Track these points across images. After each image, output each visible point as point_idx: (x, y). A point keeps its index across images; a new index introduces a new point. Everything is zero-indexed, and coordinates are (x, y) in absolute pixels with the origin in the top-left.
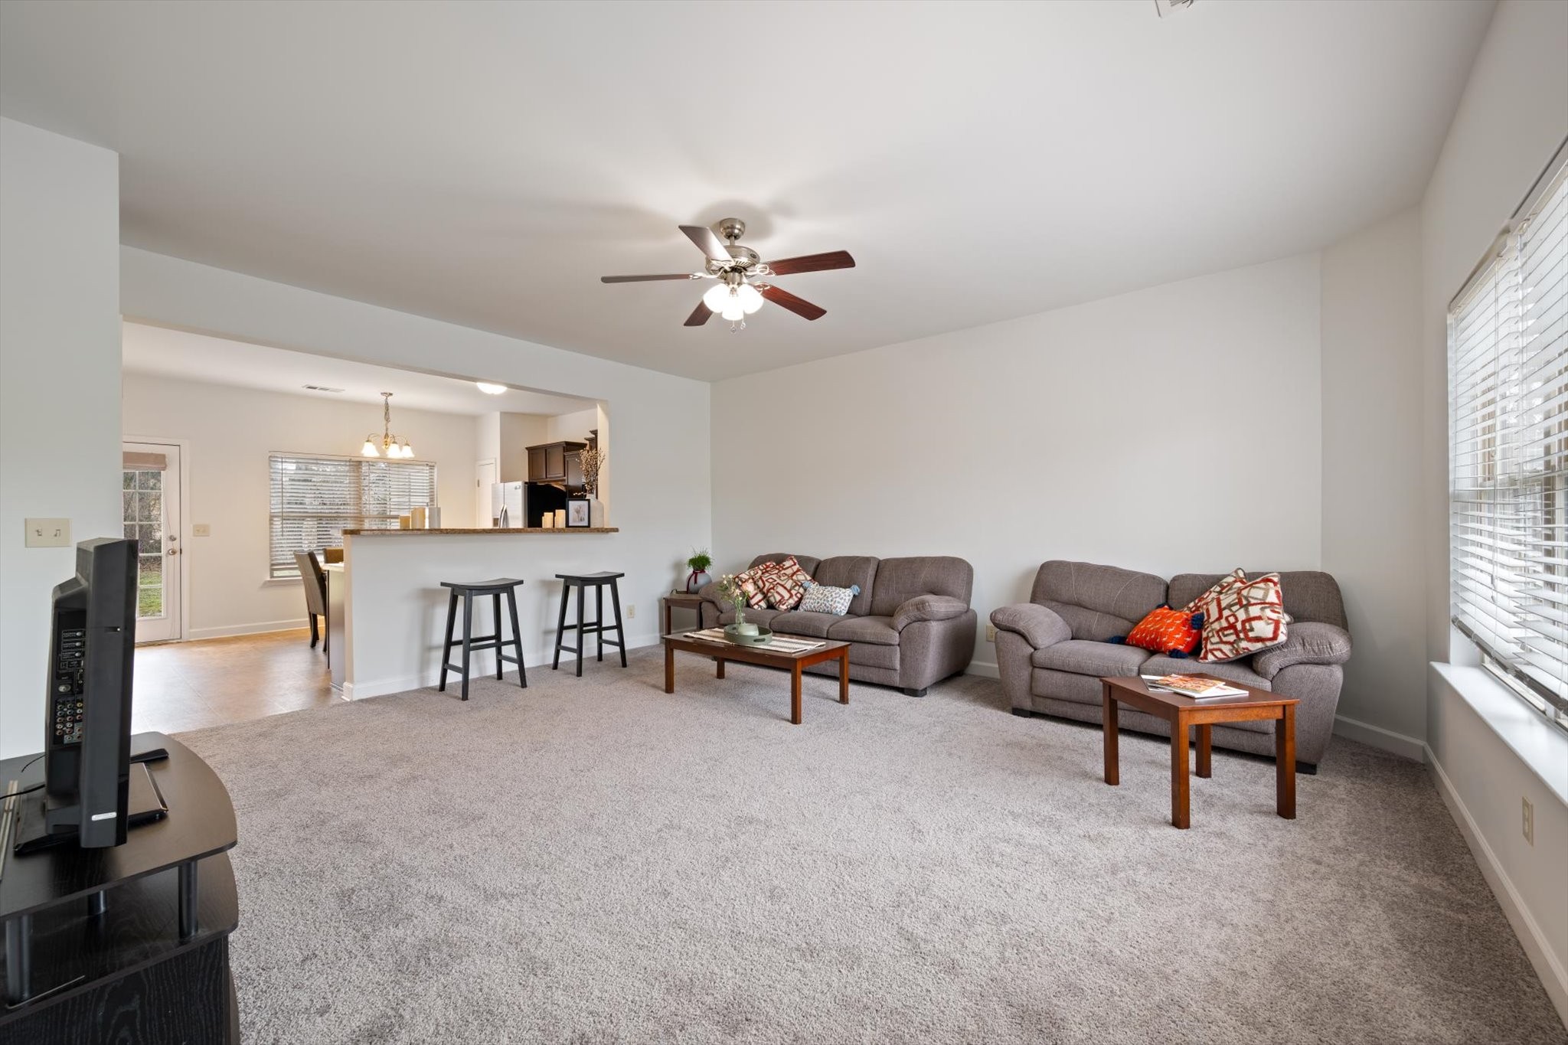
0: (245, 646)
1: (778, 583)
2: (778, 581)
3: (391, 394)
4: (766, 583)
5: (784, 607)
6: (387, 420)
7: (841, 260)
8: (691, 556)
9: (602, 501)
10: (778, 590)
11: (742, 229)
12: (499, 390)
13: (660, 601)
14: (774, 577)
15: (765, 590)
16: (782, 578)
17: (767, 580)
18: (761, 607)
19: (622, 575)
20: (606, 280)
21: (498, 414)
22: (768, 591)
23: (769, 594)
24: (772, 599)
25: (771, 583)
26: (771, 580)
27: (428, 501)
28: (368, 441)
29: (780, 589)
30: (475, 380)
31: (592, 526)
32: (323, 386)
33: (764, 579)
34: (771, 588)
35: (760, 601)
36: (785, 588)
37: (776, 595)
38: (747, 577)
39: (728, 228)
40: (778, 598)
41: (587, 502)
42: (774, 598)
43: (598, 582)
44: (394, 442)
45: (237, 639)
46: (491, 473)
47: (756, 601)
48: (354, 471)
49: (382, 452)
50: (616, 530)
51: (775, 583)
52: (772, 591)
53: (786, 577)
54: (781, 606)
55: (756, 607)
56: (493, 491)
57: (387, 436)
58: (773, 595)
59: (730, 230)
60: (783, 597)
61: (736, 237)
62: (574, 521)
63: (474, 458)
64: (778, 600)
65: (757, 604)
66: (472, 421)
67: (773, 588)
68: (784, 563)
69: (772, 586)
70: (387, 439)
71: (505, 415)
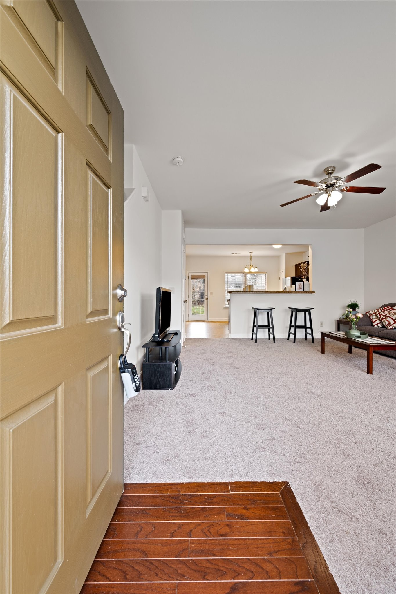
0: (218, 324)
1: (388, 316)
2: (388, 315)
3: (252, 253)
4: (381, 316)
5: (391, 327)
6: (251, 260)
7: (373, 167)
8: (350, 303)
9: (310, 283)
10: (387, 319)
11: (334, 169)
12: (279, 246)
13: (335, 321)
14: (386, 313)
15: (381, 319)
16: (391, 314)
17: (382, 315)
18: (378, 326)
19: (313, 309)
20: (283, 205)
21: (285, 254)
22: (382, 319)
23: (383, 321)
24: (384, 323)
25: (384, 316)
26: (384, 315)
27: (264, 285)
28: (246, 267)
29: (389, 319)
30: (272, 245)
31: (304, 291)
32: (235, 253)
33: (381, 314)
34: (384, 318)
35: (378, 324)
36: (392, 319)
37: (386, 322)
38: (372, 313)
39: (327, 171)
40: (387, 323)
41: (302, 282)
42: (385, 323)
43: (305, 311)
44: (252, 267)
45: (218, 322)
46: (283, 275)
47: (376, 324)
48: (244, 277)
49: (249, 270)
50: (314, 292)
51: (386, 316)
52: (384, 319)
53: (394, 314)
54: (388, 327)
55: (376, 326)
56: (283, 281)
57: (251, 265)
58: (384, 321)
59: (328, 172)
60: (390, 323)
61: (331, 173)
62: (298, 289)
63: (278, 270)
64: (387, 324)
65: (376, 325)
66: (278, 258)
67: (385, 318)
68: (393, 307)
69: (384, 317)
70: (251, 266)
71: (287, 254)
